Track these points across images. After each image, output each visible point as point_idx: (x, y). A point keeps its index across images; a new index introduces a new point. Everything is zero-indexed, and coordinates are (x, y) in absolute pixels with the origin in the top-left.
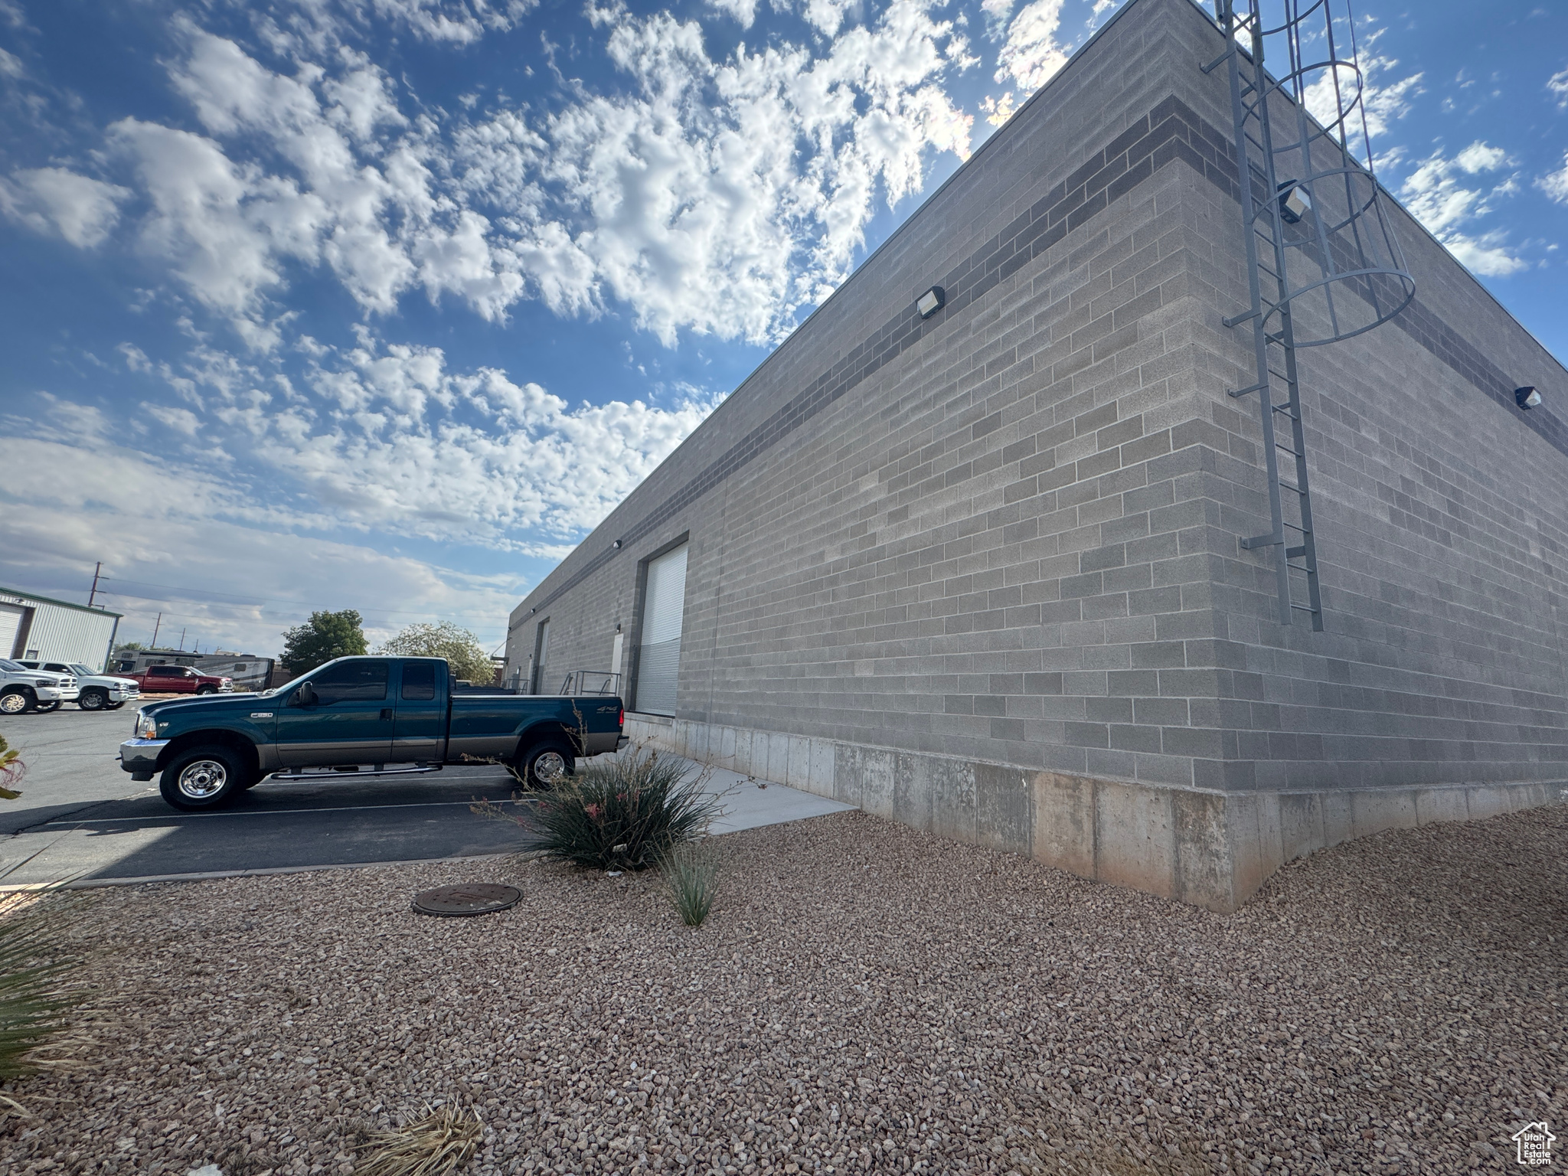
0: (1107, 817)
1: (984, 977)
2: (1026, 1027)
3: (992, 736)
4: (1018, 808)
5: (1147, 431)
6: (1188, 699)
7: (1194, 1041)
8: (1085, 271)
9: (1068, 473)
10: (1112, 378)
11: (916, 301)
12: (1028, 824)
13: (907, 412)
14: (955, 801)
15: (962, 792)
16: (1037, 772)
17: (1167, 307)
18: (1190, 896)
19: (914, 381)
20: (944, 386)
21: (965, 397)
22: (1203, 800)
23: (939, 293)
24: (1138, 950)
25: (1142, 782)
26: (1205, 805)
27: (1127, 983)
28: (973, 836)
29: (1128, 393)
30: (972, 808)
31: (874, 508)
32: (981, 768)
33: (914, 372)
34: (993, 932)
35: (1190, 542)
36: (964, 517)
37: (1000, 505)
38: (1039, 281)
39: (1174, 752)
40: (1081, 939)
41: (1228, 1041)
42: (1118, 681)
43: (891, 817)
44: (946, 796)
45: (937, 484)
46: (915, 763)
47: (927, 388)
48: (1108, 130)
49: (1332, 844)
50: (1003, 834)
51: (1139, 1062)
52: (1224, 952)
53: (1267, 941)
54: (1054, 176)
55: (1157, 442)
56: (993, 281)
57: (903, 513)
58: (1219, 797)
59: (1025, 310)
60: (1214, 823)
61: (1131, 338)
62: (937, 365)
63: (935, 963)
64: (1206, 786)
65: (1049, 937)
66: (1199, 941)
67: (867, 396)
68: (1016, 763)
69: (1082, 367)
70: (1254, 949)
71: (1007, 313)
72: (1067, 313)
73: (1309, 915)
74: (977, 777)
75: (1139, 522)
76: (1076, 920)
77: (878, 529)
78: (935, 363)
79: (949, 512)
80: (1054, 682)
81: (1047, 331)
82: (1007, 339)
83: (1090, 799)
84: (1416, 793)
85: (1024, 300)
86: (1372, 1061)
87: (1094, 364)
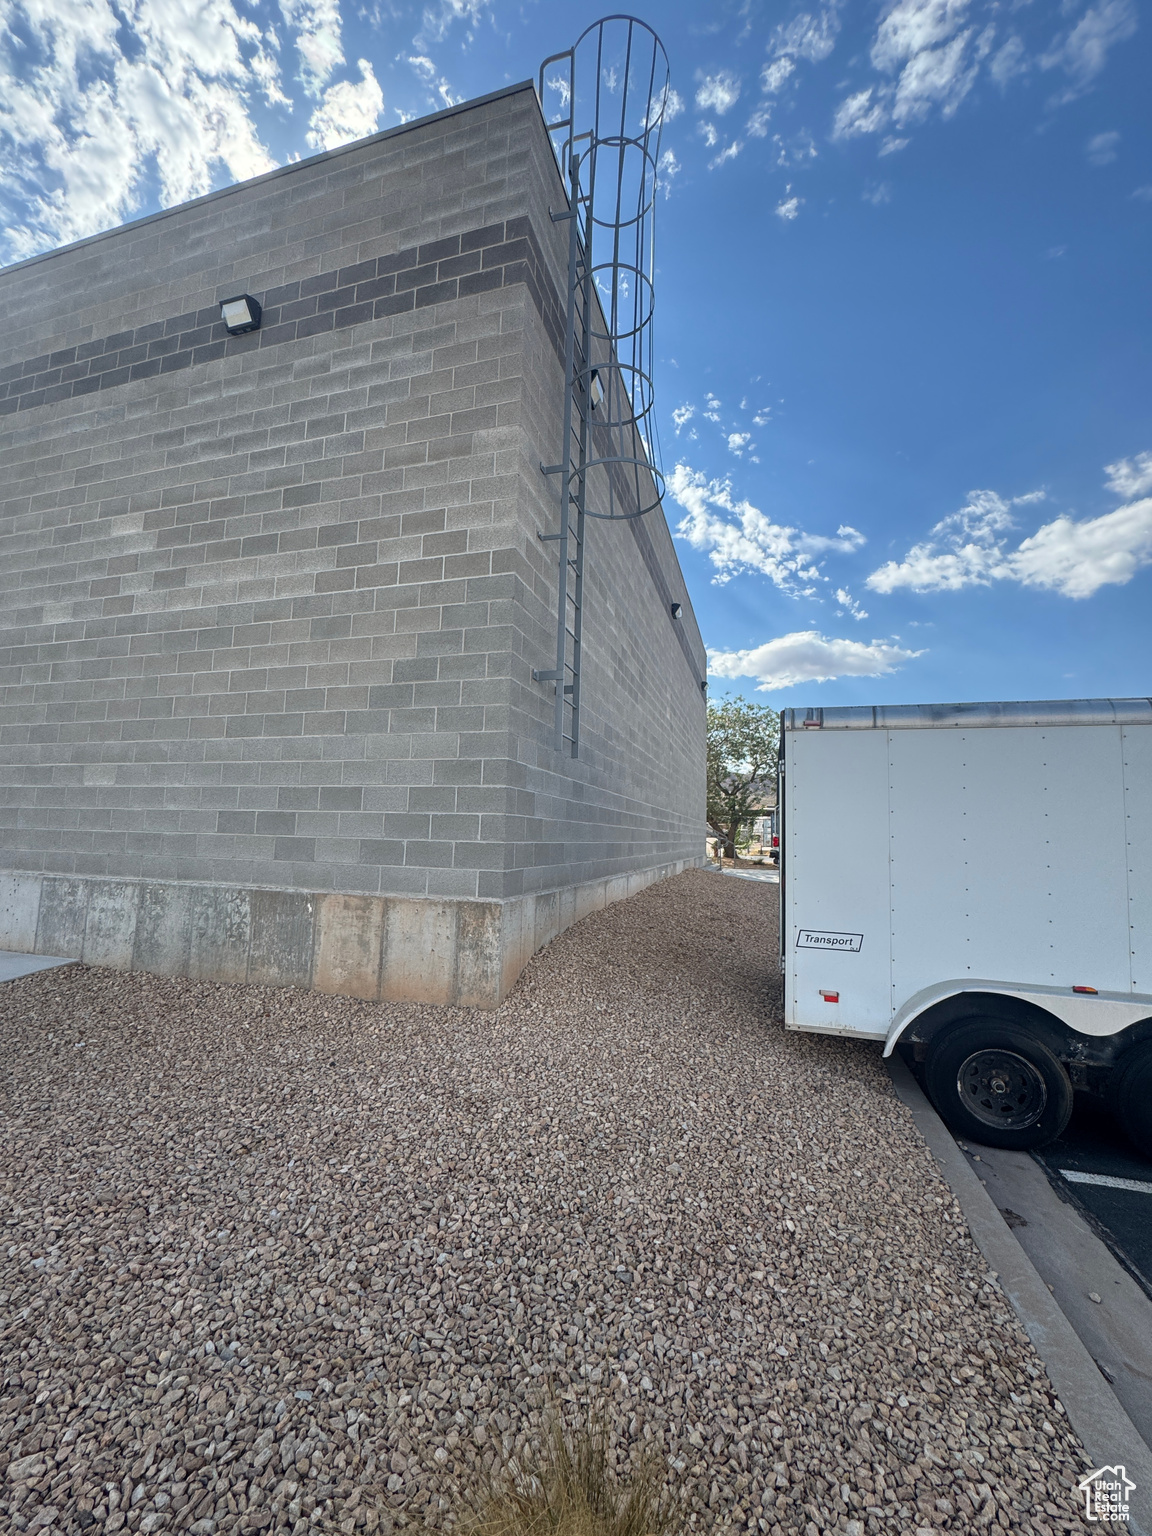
0: (395, 934)
1: (249, 1163)
2: (304, 1220)
3: (276, 858)
4: (299, 936)
5: (470, 549)
6: (480, 814)
7: (477, 1160)
8: (428, 358)
9: (389, 574)
10: (444, 484)
11: (222, 304)
12: (310, 952)
13: (195, 447)
14: (221, 936)
15: (232, 925)
16: (325, 895)
17: (500, 429)
18: (463, 1001)
19: (209, 408)
20: (249, 430)
21: (278, 452)
22: (482, 909)
23: (254, 306)
24: (421, 1071)
25: (432, 897)
26: (484, 913)
27: (413, 1113)
28: (242, 975)
29: (457, 505)
30: (244, 942)
31: (134, 562)
32: (258, 895)
33: (210, 398)
34: (264, 1094)
35: (497, 666)
36: (262, 599)
37: (310, 593)
38: (379, 348)
39: (463, 865)
40: (364, 1074)
41: (504, 1146)
42: (419, 797)
43: (129, 966)
44: (210, 932)
45: (230, 550)
46: (169, 895)
47: (225, 425)
48: (466, 216)
49: (562, 931)
50: (279, 967)
51: (430, 1210)
52: (493, 1049)
53: (524, 1029)
54: (407, 235)
55: (476, 562)
56: (324, 324)
57: (179, 578)
58: (497, 905)
59: (359, 374)
60: (490, 929)
61: (464, 449)
62: (242, 399)
63: (179, 1169)
64: (487, 895)
65: (330, 1082)
66: (473, 1044)
67: (133, 406)
68: (302, 886)
69: (414, 462)
70: (516, 1039)
71: (338, 369)
72: (406, 397)
73: (552, 997)
74: (253, 906)
75: (453, 639)
76: (359, 1052)
77: (139, 591)
78: (241, 396)
79: (245, 588)
80: (353, 797)
81: (382, 408)
82: (335, 401)
83: (379, 918)
84: (606, 882)
85: (360, 363)
86: (603, 1120)
87: (427, 463)
